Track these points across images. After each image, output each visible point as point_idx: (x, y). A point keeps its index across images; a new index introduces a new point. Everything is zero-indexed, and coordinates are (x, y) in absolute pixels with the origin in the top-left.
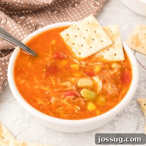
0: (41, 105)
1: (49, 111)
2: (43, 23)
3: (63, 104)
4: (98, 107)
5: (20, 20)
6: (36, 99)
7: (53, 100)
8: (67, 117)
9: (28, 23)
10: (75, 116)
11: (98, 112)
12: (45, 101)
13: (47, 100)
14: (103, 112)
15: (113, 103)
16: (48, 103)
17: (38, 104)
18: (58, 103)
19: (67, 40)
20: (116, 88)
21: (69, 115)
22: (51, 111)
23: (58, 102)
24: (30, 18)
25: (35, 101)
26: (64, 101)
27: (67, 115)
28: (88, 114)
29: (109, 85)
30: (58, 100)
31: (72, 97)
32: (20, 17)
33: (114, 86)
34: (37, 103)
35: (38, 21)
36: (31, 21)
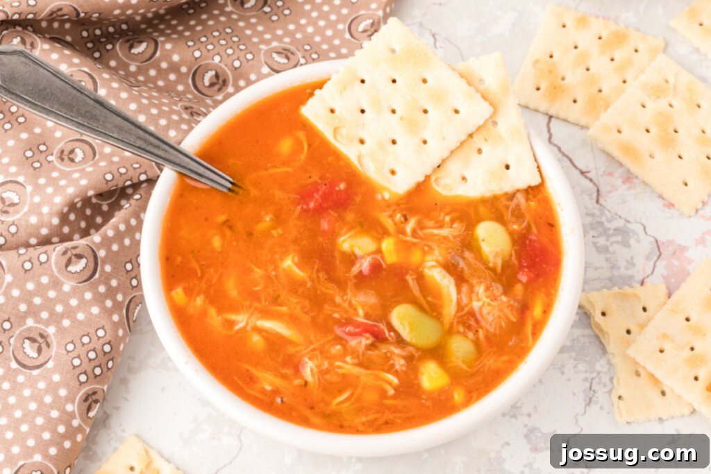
0: (276, 392)
1: (307, 413)
2: (217, 59)
3: (344, 376)
4: (456, 377)
5: (134, 58)
6: (253, 370)
7: (309, 369)
8: (364, 424)
9: (164, 65)
10: (388, 416)
11: (458, 396)
12: (284, 377)
13: (288, 371)
14: (475, 395)
15: (505, 358)
16: (297, 382)
17: (263, 391)
18: (328, 377)
19: (336, 131)
20: (504, 298)
21: (371, 417)
22: (312, 408)
23: (327, 371)
24: (168, 46)
25: (251, 380)
26: (348, 366)
27: (364, 419)
28: (429, 403)
29: (481, 289)
30: (326, 365)
31: (365, 341)
32: (131, 47)
33: (498, 289)
34: (258, 386)
35: (197, 54)
36: (176, 58)
